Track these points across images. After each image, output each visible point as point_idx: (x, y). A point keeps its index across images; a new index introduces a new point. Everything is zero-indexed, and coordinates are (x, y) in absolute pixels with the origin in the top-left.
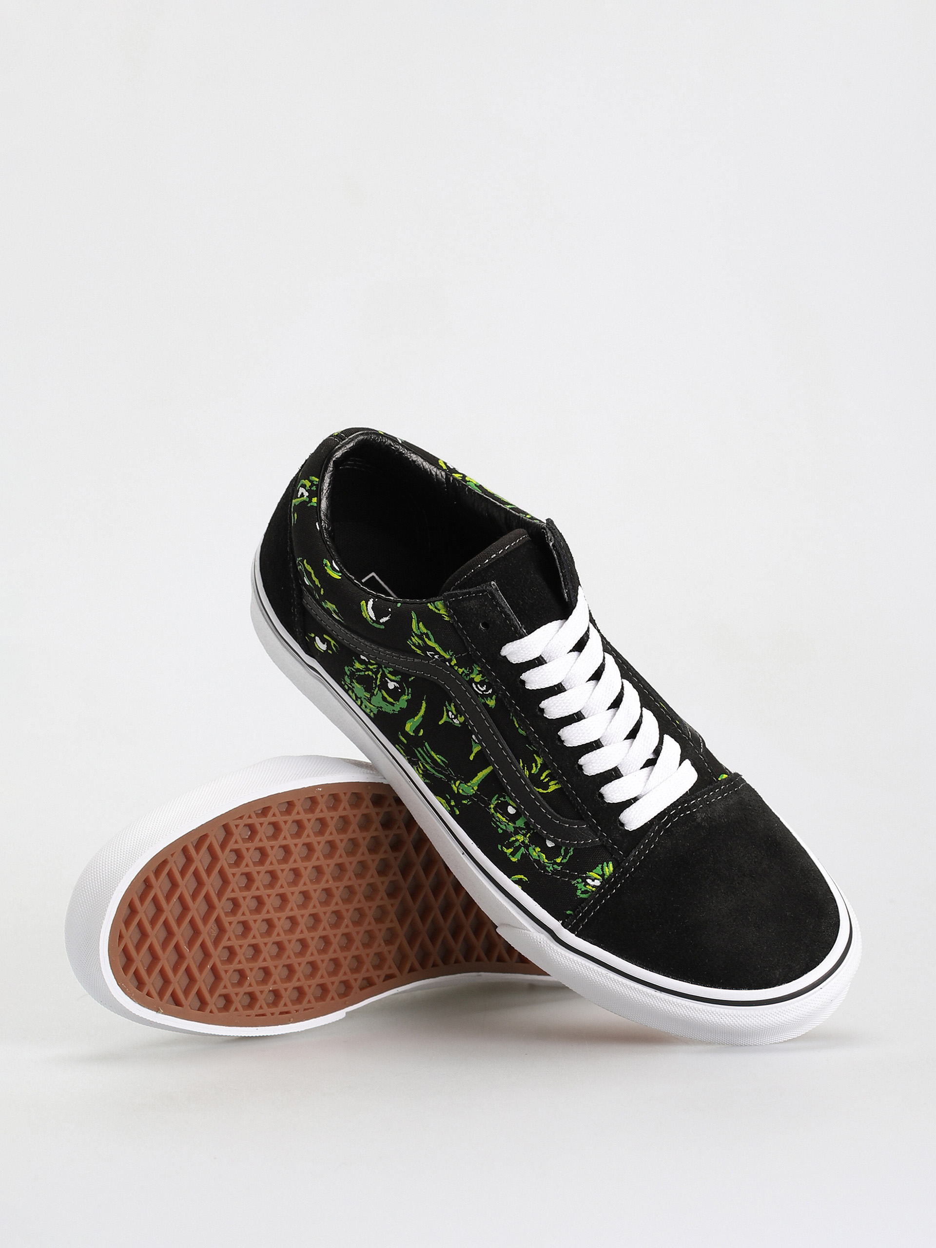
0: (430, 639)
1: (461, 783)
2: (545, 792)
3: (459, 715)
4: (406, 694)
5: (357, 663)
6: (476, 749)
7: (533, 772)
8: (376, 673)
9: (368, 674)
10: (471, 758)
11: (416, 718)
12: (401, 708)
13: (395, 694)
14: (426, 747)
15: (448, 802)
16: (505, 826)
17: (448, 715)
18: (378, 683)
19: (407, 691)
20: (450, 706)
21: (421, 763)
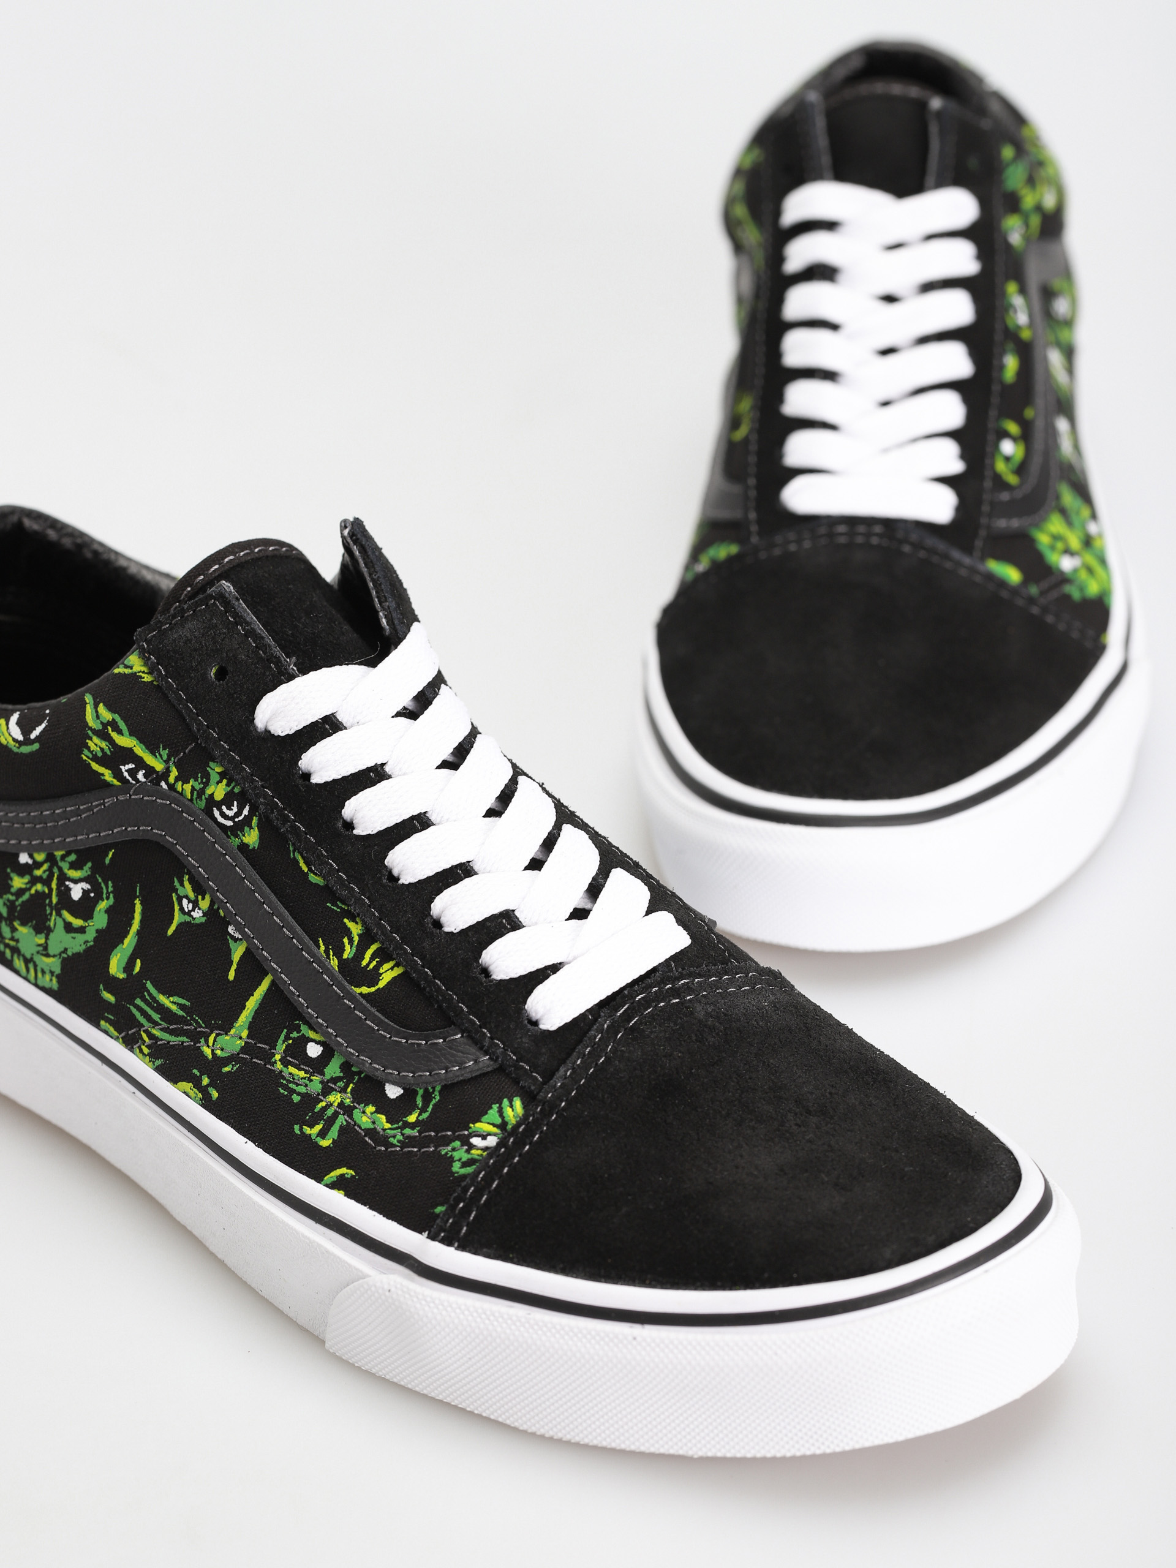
0: (120, 732)
1: (218, 1035)
2: (373, 989)
3: (200, 897)
4: (104, 896)
5: (15, 878)
6: (238, 952)
7: (345, 956)
8: (47, 882)
9: (36, 891)
10: (231, 976)
11: (127, 941)
12: (97, 931)
13: (84, 908)
14: (148, 992)
15: (197, 1084)
16: (306, 1086)
17: (182, 909)
18: (55, 900)
19: (105, 891)
20: (182, 885)
21: (144, 1031)
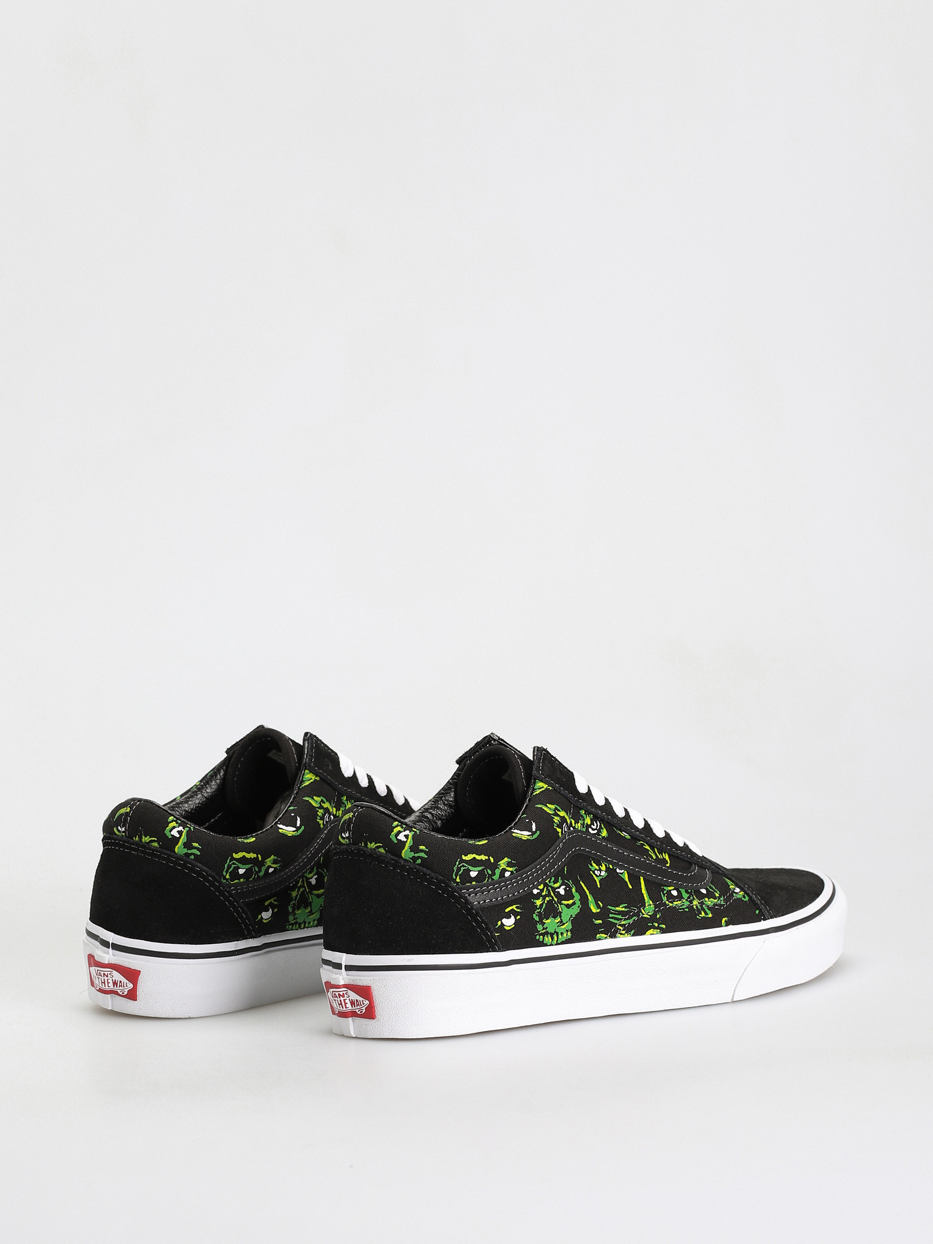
0: (560, 811)
1: (643, 909)
2: (668, 865)
3: (600, 866)
5: (537, 901)
6: (626, 877)
7: (654, 858)
8: (550, 894)
10: (630, 887)
11: (589, 898)
14: (611, 909)
16: (684, 905)
17: (596, 875)
18: (556, 900)
19: (570, 885)
20: (592, 866)
21: (618, 926)
